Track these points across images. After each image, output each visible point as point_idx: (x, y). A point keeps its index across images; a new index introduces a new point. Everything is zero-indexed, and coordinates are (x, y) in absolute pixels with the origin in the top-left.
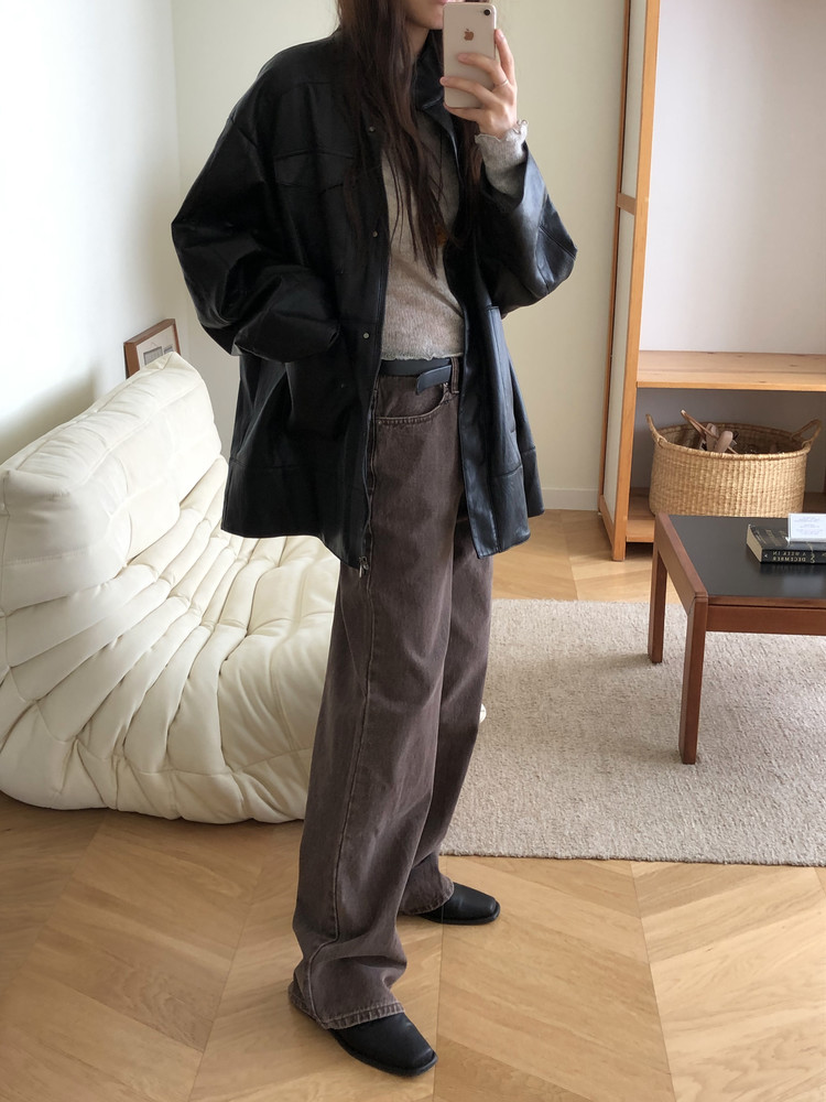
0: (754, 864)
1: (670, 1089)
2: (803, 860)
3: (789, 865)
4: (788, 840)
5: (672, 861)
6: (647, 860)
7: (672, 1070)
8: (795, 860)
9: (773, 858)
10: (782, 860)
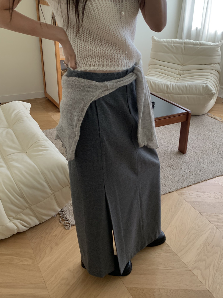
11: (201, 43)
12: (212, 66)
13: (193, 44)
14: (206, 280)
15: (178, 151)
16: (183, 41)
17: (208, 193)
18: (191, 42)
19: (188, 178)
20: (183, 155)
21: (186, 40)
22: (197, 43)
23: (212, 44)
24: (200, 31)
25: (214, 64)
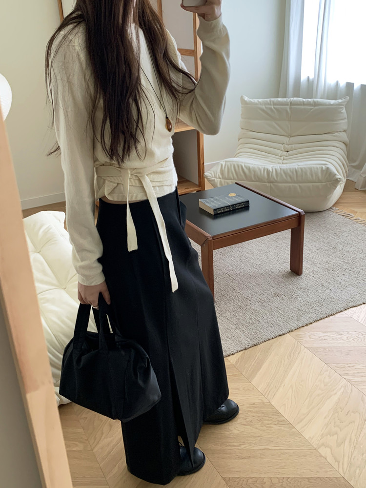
0: (269, 340)
1: (321, 456)
2: (284, 332)
3: (280, 335)
4: (272, 326)
5: (242, 351)
6: (233, 354)
7: (315, 447)
8: (281, 333)
9: (273, 335)
10: (277, 335)
11: (315, 102)
12: (335, 136)
13: (304, 104)
14: (339, 462)
15: (290, 271)
16: (288, 101)
17: (338, 333)
18: (300, 101)
19: (306, 312)
20: (298, 277)
21: (292, 98)
22: (310, 102)
23: (332, 102)
24: (313, 82)
25: (337, 132)
